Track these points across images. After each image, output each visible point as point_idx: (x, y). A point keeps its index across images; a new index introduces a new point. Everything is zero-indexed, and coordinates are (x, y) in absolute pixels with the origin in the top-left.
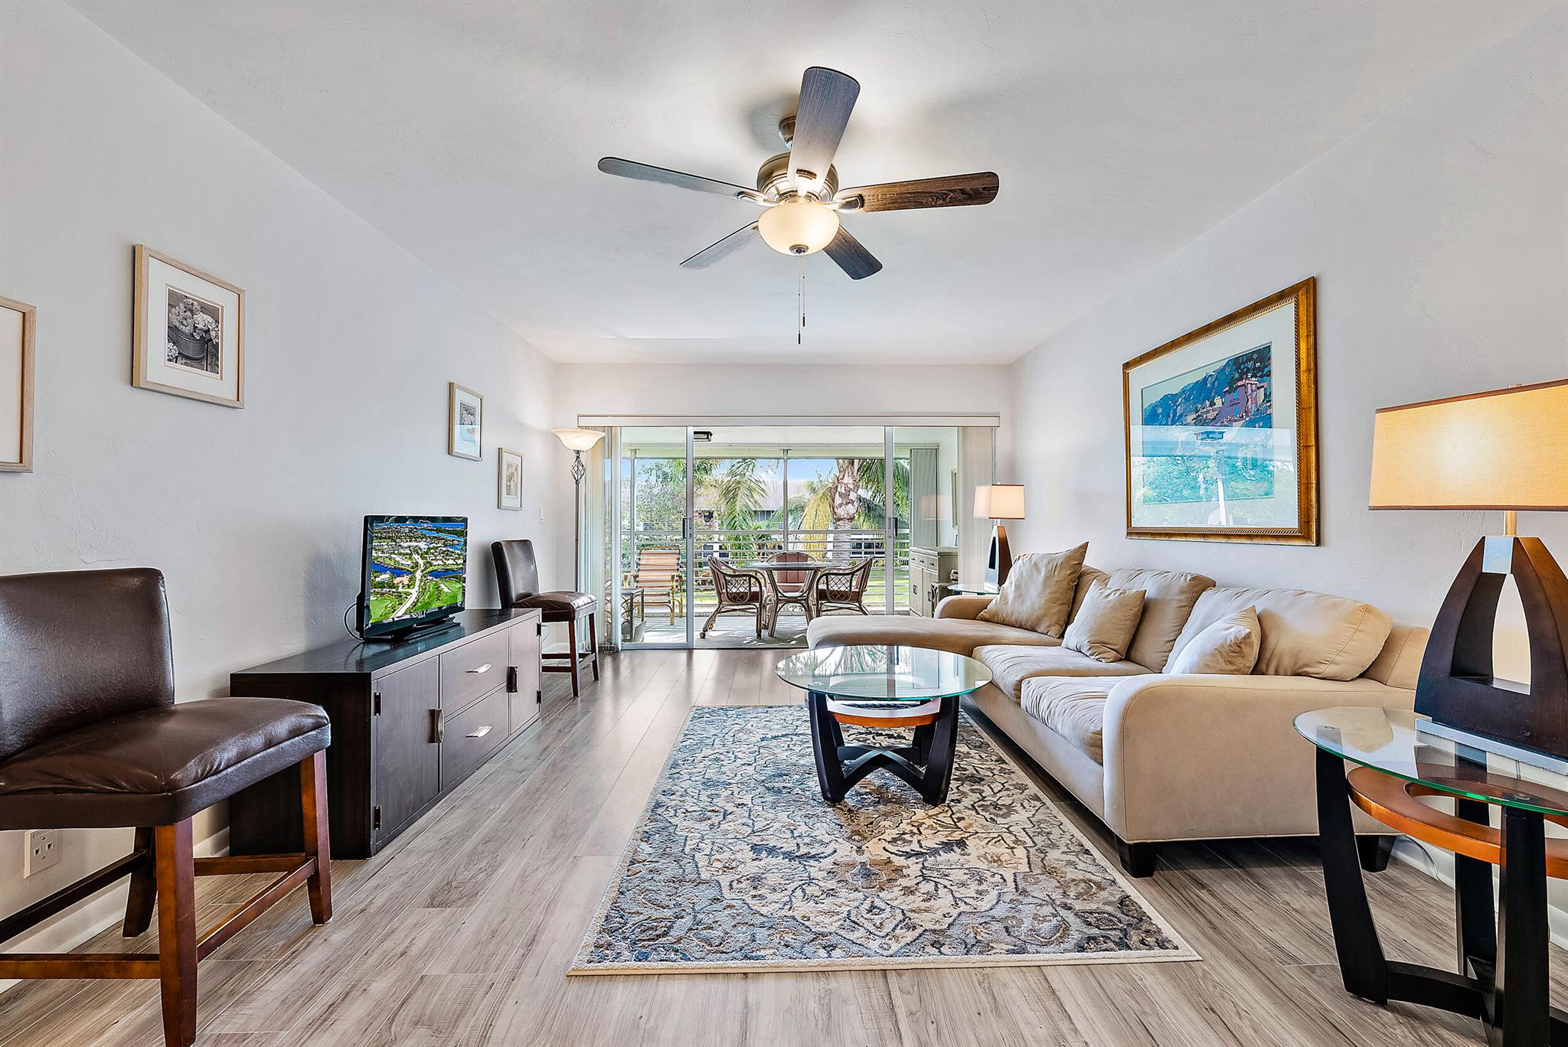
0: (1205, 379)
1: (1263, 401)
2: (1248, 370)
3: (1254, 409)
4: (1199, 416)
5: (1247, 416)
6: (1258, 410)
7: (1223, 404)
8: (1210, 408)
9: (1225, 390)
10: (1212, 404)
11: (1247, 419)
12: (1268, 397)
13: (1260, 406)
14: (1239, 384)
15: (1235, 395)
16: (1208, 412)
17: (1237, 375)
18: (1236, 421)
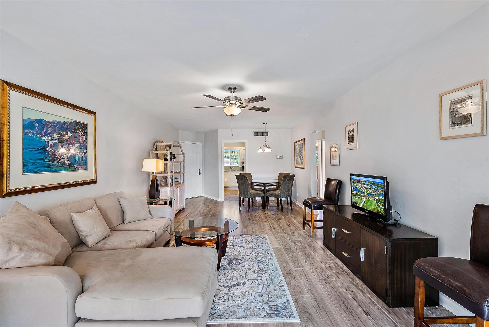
0: (64, 123)
1: (85, 140)
2: (80, 128)
3: (82, 142)
4: (60, 136)
5: (80, 143)
6: (83, 143)
7: (71, 136)
8: (66, 135)
9: (72, 131)
10: (67, 134)
11: (80, 144)
12: (86, 139)
13: (84, 141)
14: (77, 131)
15: (76, 134)
16: (65, 136)
17: (77, 128)
18: (76, 144)
